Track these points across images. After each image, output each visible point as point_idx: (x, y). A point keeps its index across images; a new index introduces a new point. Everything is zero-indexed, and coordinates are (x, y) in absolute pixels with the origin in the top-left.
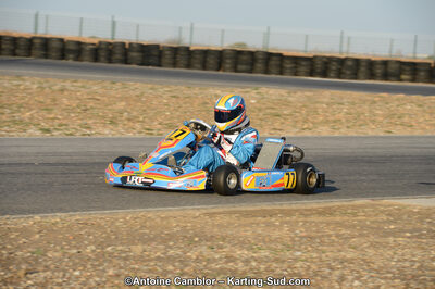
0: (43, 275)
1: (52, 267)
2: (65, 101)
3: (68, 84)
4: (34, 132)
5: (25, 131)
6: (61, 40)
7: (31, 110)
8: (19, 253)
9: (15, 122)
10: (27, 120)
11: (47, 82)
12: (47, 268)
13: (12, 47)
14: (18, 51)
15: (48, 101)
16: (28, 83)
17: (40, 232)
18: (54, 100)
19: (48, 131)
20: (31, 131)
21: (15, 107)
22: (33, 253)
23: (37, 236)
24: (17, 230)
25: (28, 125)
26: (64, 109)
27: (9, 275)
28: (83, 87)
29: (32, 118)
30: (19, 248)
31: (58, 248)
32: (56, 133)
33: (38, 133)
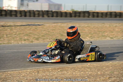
0: (113, 79)
1: (116, 76)
2: (117, 29)
3: (117, 25)
4: (108, 39)
5: (106, 38)
6: (115, 12)
7: (107, 32)
8: (106, 73)
9: (103, 36)
10: (106, 35)
11: (111, 24)
12: (114, 77)
13: (101, 15)
14: (103, 16)
15: (112, 30)
16: (106, 25)
17: (112, 66)
18: (114, 29)
19: (112, 38)
20: (107, 38)
21: (103, 32)
22: (110, 72)
23: (111, 68)
24: (105, 66)
25: (107, 36)
26: (117, 32)
27: (104, 79)
28: (122, 25)
29: (107, 35)
30: (106, 71)
31: (117, 71)
32: (114, 39)
33: (109, 39)
